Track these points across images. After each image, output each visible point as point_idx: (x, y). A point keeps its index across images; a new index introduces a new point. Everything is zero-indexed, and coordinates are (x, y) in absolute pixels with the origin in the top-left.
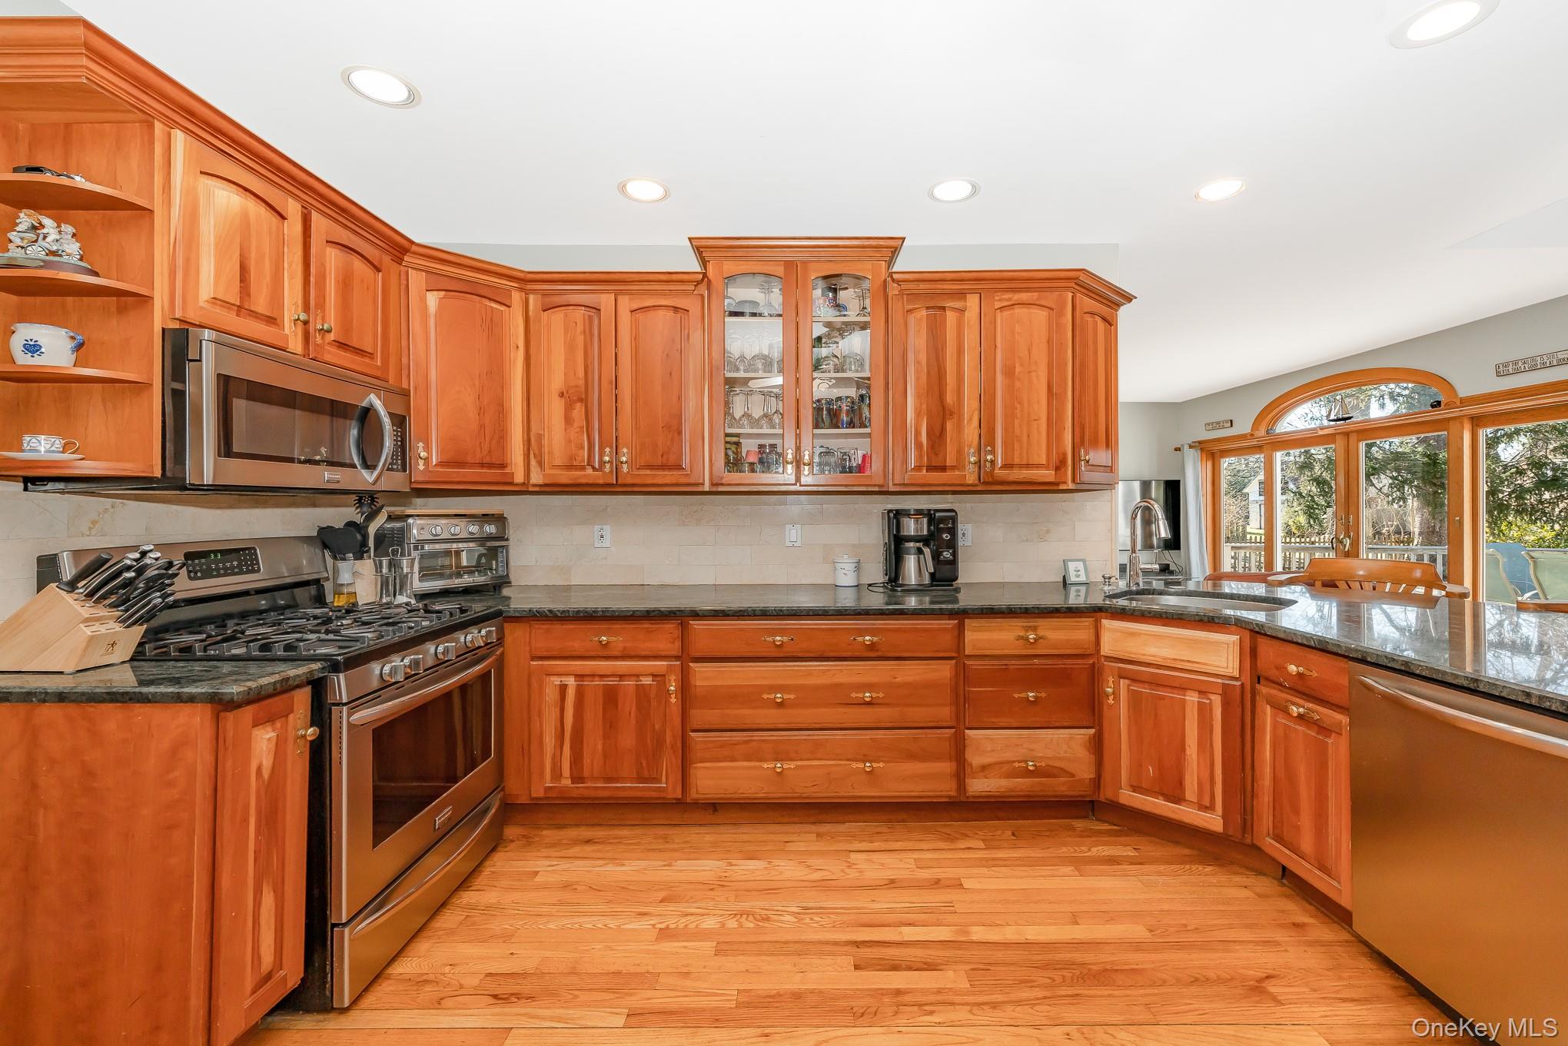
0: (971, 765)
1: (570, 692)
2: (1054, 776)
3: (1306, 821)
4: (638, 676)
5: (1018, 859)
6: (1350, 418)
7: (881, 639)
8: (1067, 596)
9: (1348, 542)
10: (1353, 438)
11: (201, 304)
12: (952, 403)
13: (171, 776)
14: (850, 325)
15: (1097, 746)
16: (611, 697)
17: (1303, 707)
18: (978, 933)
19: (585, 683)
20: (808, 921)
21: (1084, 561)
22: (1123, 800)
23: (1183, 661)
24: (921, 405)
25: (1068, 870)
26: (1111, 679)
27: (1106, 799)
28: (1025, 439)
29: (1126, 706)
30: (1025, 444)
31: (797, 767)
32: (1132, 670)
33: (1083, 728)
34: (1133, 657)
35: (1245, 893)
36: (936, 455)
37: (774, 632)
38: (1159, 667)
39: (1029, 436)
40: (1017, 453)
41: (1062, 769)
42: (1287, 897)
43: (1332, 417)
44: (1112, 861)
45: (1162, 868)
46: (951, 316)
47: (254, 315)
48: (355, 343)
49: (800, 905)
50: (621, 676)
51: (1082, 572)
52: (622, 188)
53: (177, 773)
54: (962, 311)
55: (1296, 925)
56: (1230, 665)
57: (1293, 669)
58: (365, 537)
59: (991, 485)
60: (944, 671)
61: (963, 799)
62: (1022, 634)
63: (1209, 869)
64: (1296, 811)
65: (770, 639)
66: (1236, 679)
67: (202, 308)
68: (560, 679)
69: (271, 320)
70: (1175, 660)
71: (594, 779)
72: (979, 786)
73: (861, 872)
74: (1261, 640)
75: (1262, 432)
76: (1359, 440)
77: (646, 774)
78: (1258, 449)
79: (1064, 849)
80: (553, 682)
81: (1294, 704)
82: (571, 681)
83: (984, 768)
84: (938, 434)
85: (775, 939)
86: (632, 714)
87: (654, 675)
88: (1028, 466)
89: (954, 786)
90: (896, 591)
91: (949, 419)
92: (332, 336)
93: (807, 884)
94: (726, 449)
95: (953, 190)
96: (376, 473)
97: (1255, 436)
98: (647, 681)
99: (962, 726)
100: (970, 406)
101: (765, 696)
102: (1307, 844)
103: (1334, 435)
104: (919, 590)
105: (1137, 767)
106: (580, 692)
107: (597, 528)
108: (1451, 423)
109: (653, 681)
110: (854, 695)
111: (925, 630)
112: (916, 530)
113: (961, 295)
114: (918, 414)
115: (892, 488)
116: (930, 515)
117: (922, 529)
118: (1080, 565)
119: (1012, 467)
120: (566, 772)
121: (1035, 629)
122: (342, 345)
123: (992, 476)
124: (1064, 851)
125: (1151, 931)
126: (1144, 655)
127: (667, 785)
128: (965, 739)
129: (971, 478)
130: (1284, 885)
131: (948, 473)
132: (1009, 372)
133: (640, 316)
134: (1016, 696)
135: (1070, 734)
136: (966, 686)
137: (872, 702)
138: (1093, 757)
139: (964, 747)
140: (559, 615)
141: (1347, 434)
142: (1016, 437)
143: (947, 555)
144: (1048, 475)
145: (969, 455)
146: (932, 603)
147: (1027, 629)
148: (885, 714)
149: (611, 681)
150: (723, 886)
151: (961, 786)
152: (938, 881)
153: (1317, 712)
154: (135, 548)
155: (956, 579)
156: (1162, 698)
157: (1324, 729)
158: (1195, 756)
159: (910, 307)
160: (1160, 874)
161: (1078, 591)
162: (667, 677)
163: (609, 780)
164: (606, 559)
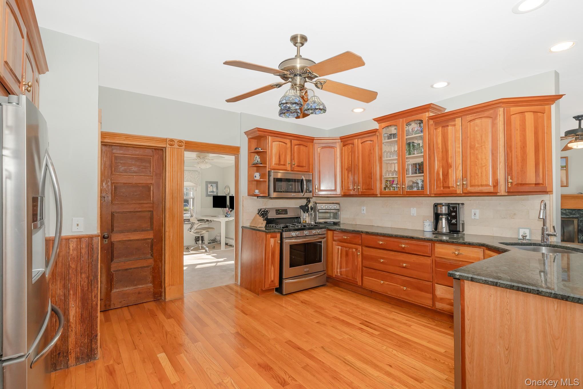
0: (437, 297)
1: (340, 251)
4: (352, 248)
7: (408, 247)
11: (273, 165)
12: (451, 162)
16: (347, 253)
19: (342, 249)
21: (530, 229)
24: (440, 164)
28: (480, 175)
31: (388, 284)
36: (446, 182)
37: (381, 240)
39: (481, 173)
40: (476, 180)
46: (450, 128)
47: (282, 165)
48: (301, 165)
50: (349, 248)
51: (528, 234)
52: (353, 111)
54: (454, 125)
58: (308, 208)
60: (427, 261)
61: (433, 308)
62: (454, 251)
67: (273, 166)
68: (338, 247)
69: (284, 165)
71: (344, 275)
72: (440, 306)
77: (354, 277)
82: (340, 248)
83: (441, 299)
84: (446, 175)
86: (351, 259)
87: (355, 249)
88: (481, 186)
89: (432, 303)
91: (450, 168)
92: (296, 165)
94: (386, 183)
96: (303, 193)
99: (434, 282)
101: (379, 260)
104: (445, 234)
107: (362, 207)
109: (355, 251)
110: (401, 264)
111: (420, 245)
112: (444, 211)
113: (454, 119)
114: (439, 167)
116: (448, 205)
117: (446, 211)
118: (527, 231)
119: (474, 186)
121: (459, 250)
122: (298, 166)
123: (467, 190)
127: (358, 281)
128: (435, 287)
129: (460, 191)
131: (451, 189)
133: (363, 144)
136: (435, 268)
137: (405, 267)
139: (435, 290)
142: (476, 173)
143: (454, 221)
145: (457, 182)
147: (456, 250)
149: (347, 249)
151: (434, 304)
154: (264, 208)
159: (436, 128)
162: (358, 250)
163: (347, 276)
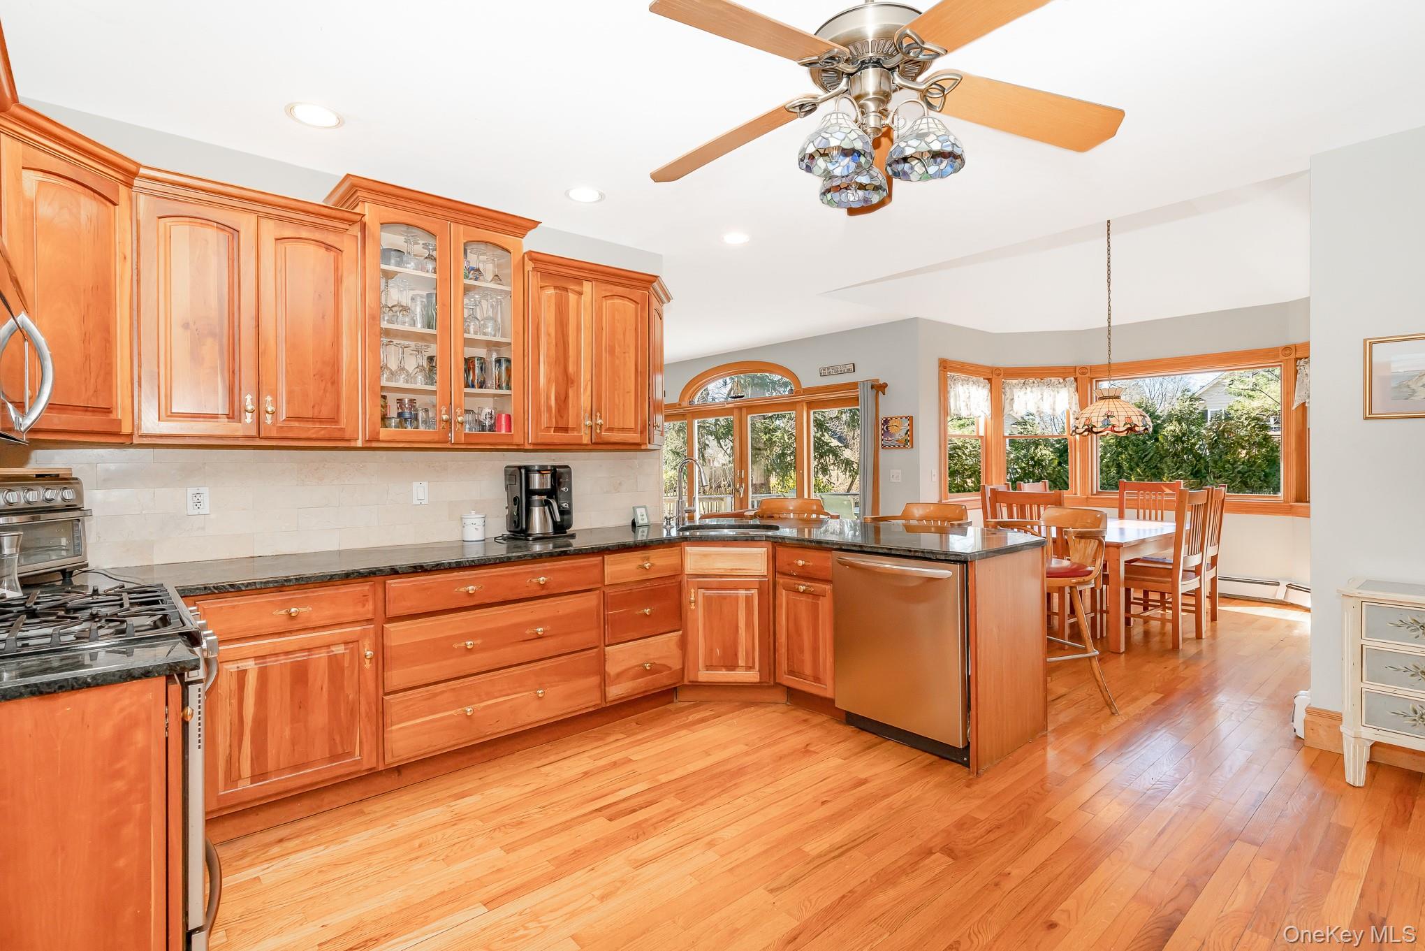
0: (609, 675)
1: (250, 677)
2: (659, 672)
3: (807, 656)
4: (328, 646)
5: (652, 736)
6: (742, 397)
7: (550, 579)
8: (636, 536)
9: (742, 491)
10: (744, 411)
12: (573, 374)
13: (118, 766)
14: (488, 290)
15: (683, 644)
16: (300, 674)
17: (804, 585)
18: (664, 778)
19: (269, 664)
20: (551, 812)
21: (645, 507)
22: (700, 679)
23: (736, 569)
24: (551, 373)
25: (683, 732)
26: (693, 591)
27: (690, 682)
28: (621, 407)
29: (702, 610)
30: (621, 411)
31: (487, 707)
32: (704, 580)
33: (674, 631)
34: (707, 572)
35: (775, 714)
36: (562, 417)
37: (470, 582)
38: (721, 576)
39: (624, 404)
40: (615, 419)
41: (664, 665)
42: (794, 710)
43: (732, 395)
44: (703, 720)
45: (731, 715)
46: (572, 297)
49: (538, 806)
50: (309, 650)
51: (645, 517)
52: (290, 110)
53: (124, 763)
54: (580, 294)
55: (805, 721)
56: (763, 568)
57: (801, 563)
59: (599, 445)
60: (590, 601)
61: (604, 705)
62: (641, 563)
63: (753, 709)
64: (802, 651)
65: (462, 590)
66: (764, 576)
68: (236, 665)
70: (732, 569)
71: (280, 771)
72: (616, 691)
73: (558, 776)
74: (779, 549)
75: (685, 403)
76: (748, 414)
77: (340, 751)
78: (682, 416)
79: (674, 722)
80: (227, 670)
81: (800, 585)
82: (250, 665)
83: (619, 675)
84: (563, 400)
85: (542, 828)
86: (324, 689)
87: (346, 643)
88: (623, 430)
89: (598, 695)
90: (528, 540)
91: (571, 387)
93: (526, 796)
95: (584, 194)
97: (682, 406)
98: (339, 650)
99: (603, 645)
100: (585, 376)
101: (456, 646)
102: (808, 670)
103: (733, 408)
104: (542, 538)
105: (710, 651)
106: (263, 675)
107: (191, 491)
108: (797, 405)
109: (345, 649)
110: (528, 632)
111: (580, 567)
112: (541, 484)
113: (579, 280)
114: (549, 381)
115: (527, 447)
116: (553, 471)
117: (547, 484)
118: (643, 510)
119: (613, 430)
120: (246, 770)
121: (648, 559)
123: (601, 438)
124: (674, 724)
125: (747, 745)
126: (713, 569)
127: (362, 757)
128: (605, 655)
129: (586, 440)
130: (789, 705)
131: (570, 434)
132: (612, 351)
134: (637, 613)
135: (669, 637)
136: (606, 611)
137: (545, 635)
138: (681, 652)
139: (605, 661)
140: (243, 589)
141: (740, 408)
142: (616, 405)
143: (565, 506)
144: (634, 437)
145: (584, 419)
146: (554, 548)
147: (642, 559)
148: (550, 645)
149: (299, 657)
150: (462, 819)
151: (604, 695)
152: (615, 763)
153: (812, 586)
155: (570, 526)
156: (724, 598)
157: (816, 596)
158: (744, 634)
159: (543, 284)
160: (732, 719)
161: (643, 532)
162: (360, 642)
163: (296, 767)
164: (203, 528)
